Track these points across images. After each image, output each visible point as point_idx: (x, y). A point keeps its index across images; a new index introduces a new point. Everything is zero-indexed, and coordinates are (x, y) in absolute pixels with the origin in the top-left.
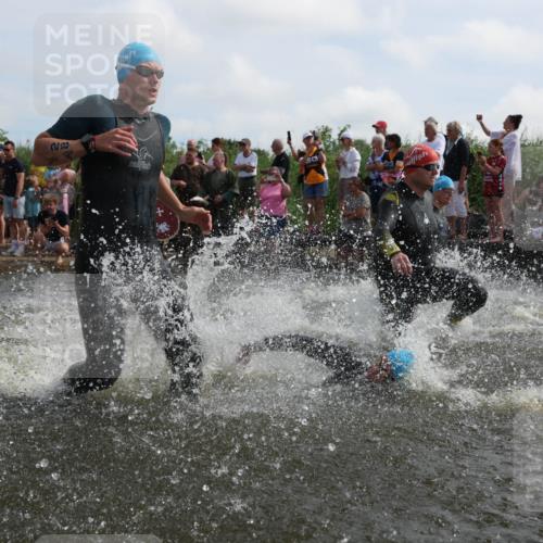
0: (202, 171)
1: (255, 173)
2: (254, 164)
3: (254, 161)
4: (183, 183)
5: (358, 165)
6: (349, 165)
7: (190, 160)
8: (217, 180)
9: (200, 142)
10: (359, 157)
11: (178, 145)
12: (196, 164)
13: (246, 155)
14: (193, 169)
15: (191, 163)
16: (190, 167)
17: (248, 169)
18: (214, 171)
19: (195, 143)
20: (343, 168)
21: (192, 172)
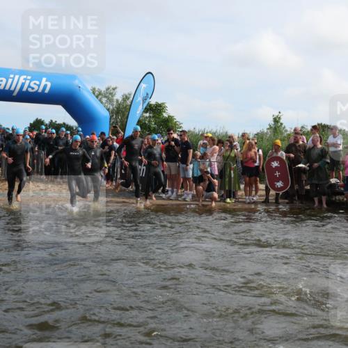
0: (305, 147)
4: (292, 155)
8: (315, 153)
9: (303, 127)
11: (289, 130)
12: (301, 143)
14: (299, 146)
15: (297, 142)
16: (297, 145)
18: (313, 147)
21: (298, 148)
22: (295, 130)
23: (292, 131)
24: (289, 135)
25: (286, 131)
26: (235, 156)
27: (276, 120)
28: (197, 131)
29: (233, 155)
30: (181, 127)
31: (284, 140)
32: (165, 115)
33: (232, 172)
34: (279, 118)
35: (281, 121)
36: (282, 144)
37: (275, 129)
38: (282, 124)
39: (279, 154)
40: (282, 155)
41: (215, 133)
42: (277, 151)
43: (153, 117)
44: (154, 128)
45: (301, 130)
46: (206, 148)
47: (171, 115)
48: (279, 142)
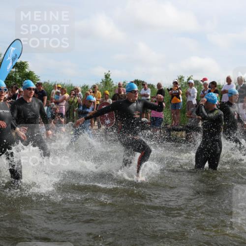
0: (125, 96)
1: (149, 98)
2: (149, 93)
3: (149, 92)
5: (196, 95)
6: (192, 95)
7: (120, 92)
9: (124, 82)
10: (196, 91)
12: (123, 93)
13: (145, 89)
14: (121, 95)
15: (121, 93)
17: (146, 96)
19: (122, 83)
20: (189, 96)
21: (121, 97)
22: (119, 84)
23: (117, 84)
24: (115, 87)
25: (113, 84)
26: (77, 102)
27: (107, 77)
28: (50, 83)
29: (76, 101)
30: (38, 80)
31: (111, 91)
32: (27, 70)
33: (75, 113)
34: (109, 75)
35: (110, 77)
36: (110, 93)
37: (106, 82)
38: (110, 79)
39: (108, 101)
40: (110, 102)
41: (63, 85)
42: (106, 99)
43: (18, 72)
44: (19, 80)
45: (123, 84)
46: (59, 95)
47: (32, 71)
48: (107, 92)
